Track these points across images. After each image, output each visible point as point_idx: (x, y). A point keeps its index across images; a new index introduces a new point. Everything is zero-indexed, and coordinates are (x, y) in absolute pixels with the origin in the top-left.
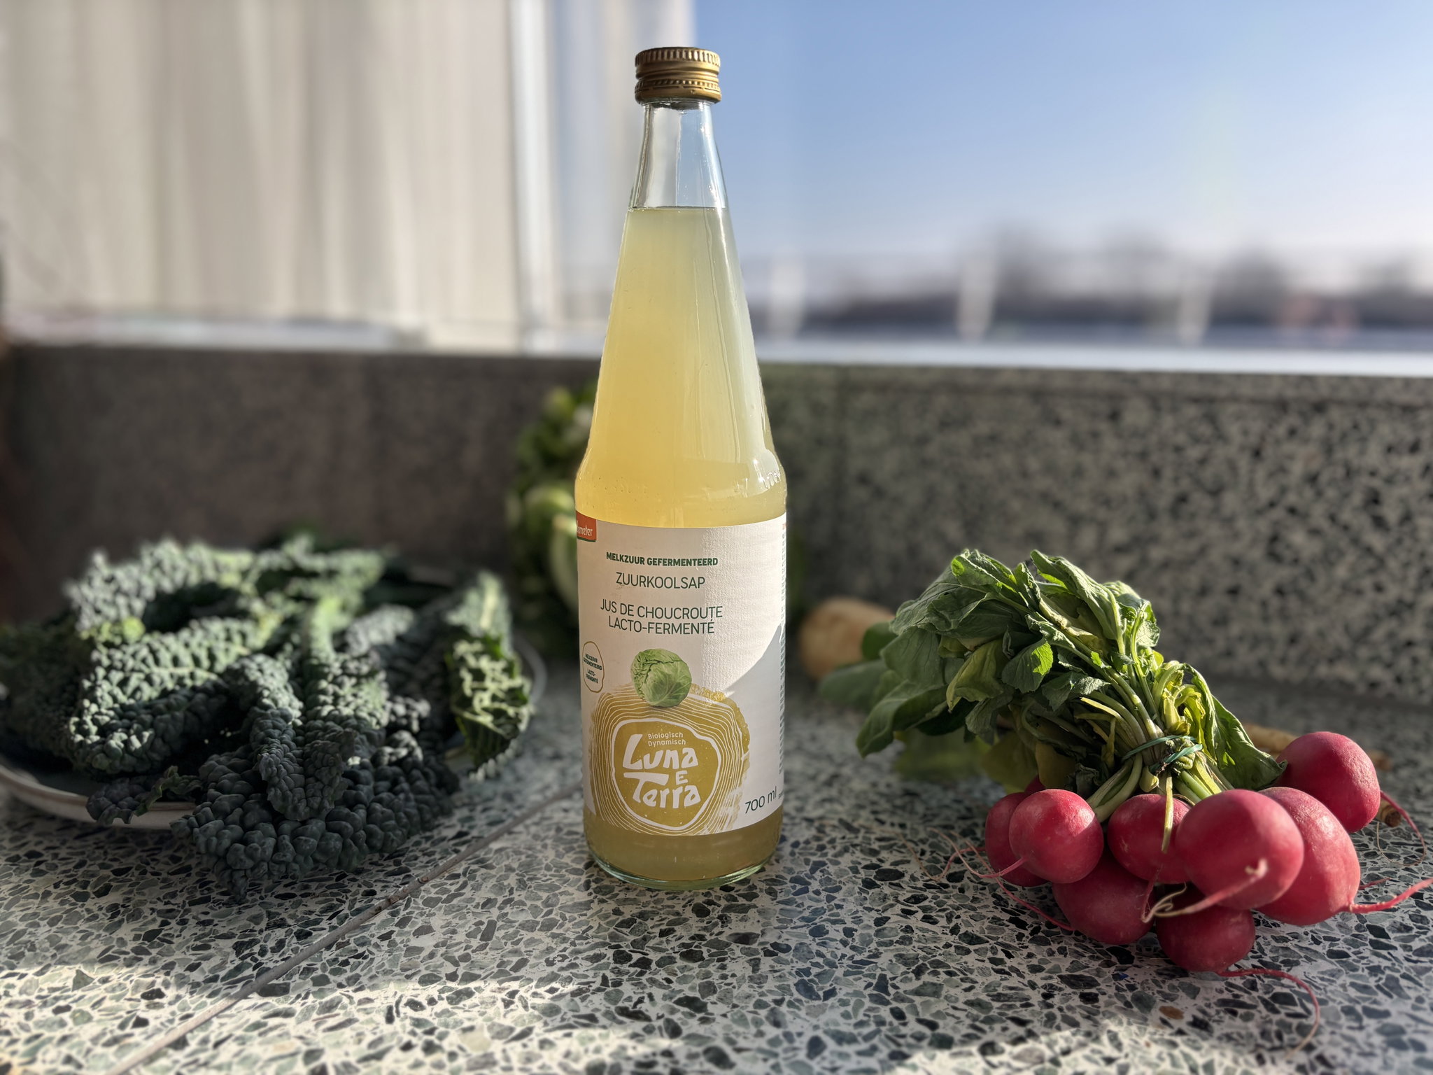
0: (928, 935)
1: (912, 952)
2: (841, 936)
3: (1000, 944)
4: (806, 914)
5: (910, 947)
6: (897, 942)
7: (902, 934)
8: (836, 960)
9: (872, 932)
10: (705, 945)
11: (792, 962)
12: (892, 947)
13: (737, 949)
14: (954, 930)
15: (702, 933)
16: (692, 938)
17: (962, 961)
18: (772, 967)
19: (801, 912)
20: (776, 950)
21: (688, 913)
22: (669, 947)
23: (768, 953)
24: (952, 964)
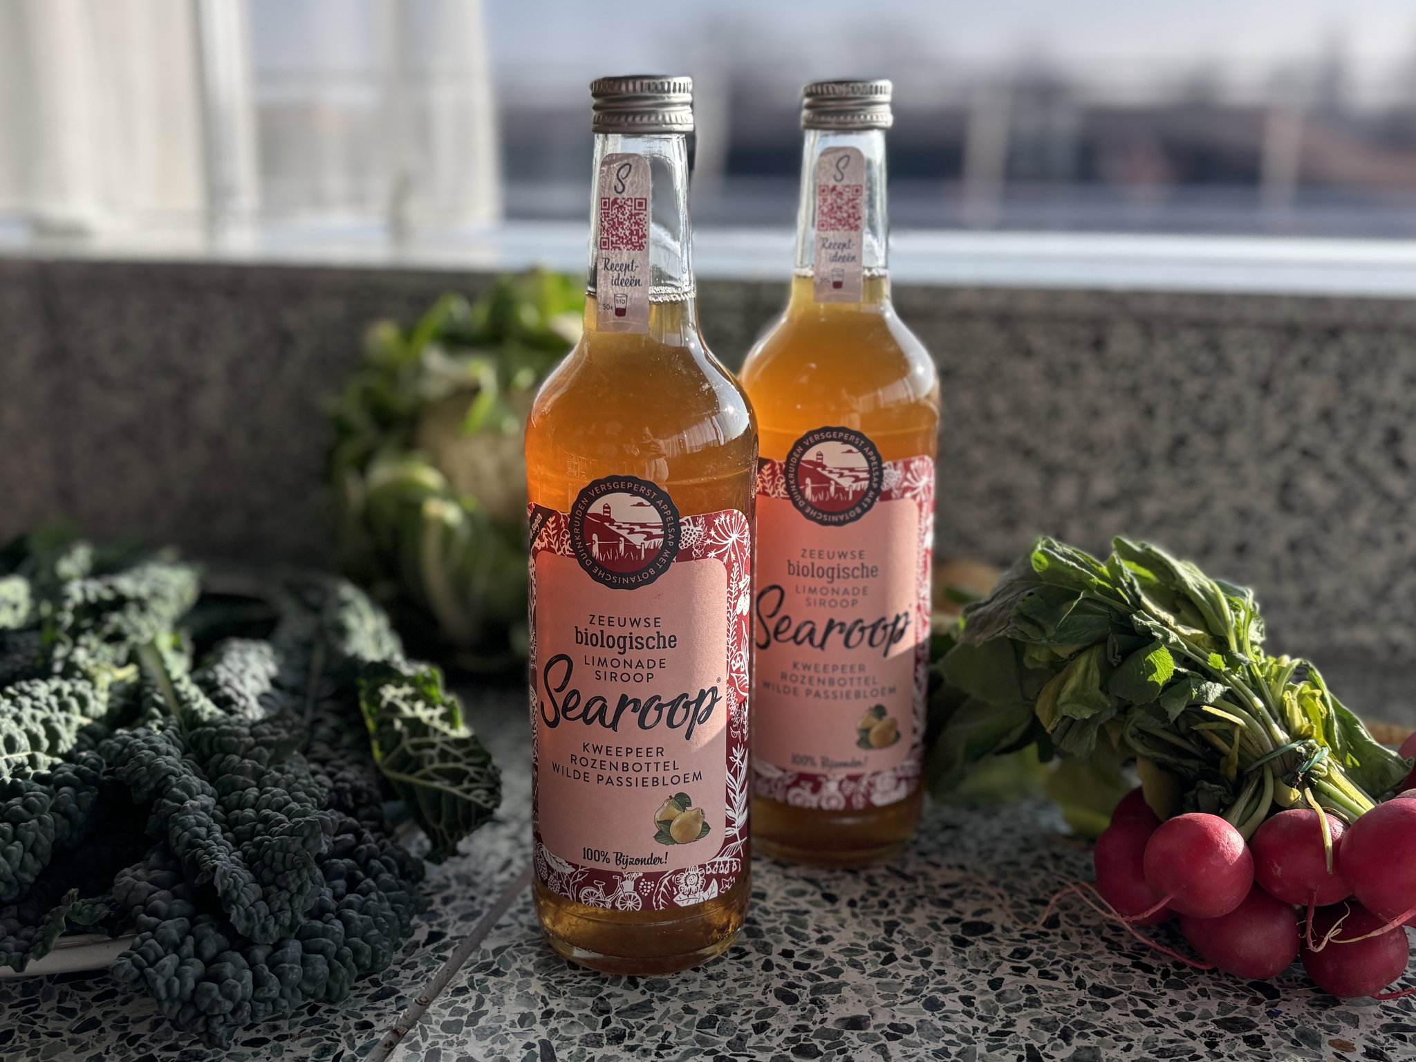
0: (1055, 993)
1: (1046, 1015)
2: (960, 1006)
3: (1136, 994)
4: (908, 985)
5: (1042, 1010)
6: (1025, 1005)
7: (1026, 996)
8: (970, 1035)
9: (993, 998)
10: (815, 1036)
11: (923, 1043)
12: (1023, 1013)
13: (853, 1036)
14: (1080, 984)
15: (802, 1022)
16: (794, 1030)
17: (1105, 1018)
18: (904, 1052)
19: (901, 984)
20: (897, 1032)
21: (773, 1002)
22: (774, 1044)
23: (891, 1037)
24: (1097, 1023)
